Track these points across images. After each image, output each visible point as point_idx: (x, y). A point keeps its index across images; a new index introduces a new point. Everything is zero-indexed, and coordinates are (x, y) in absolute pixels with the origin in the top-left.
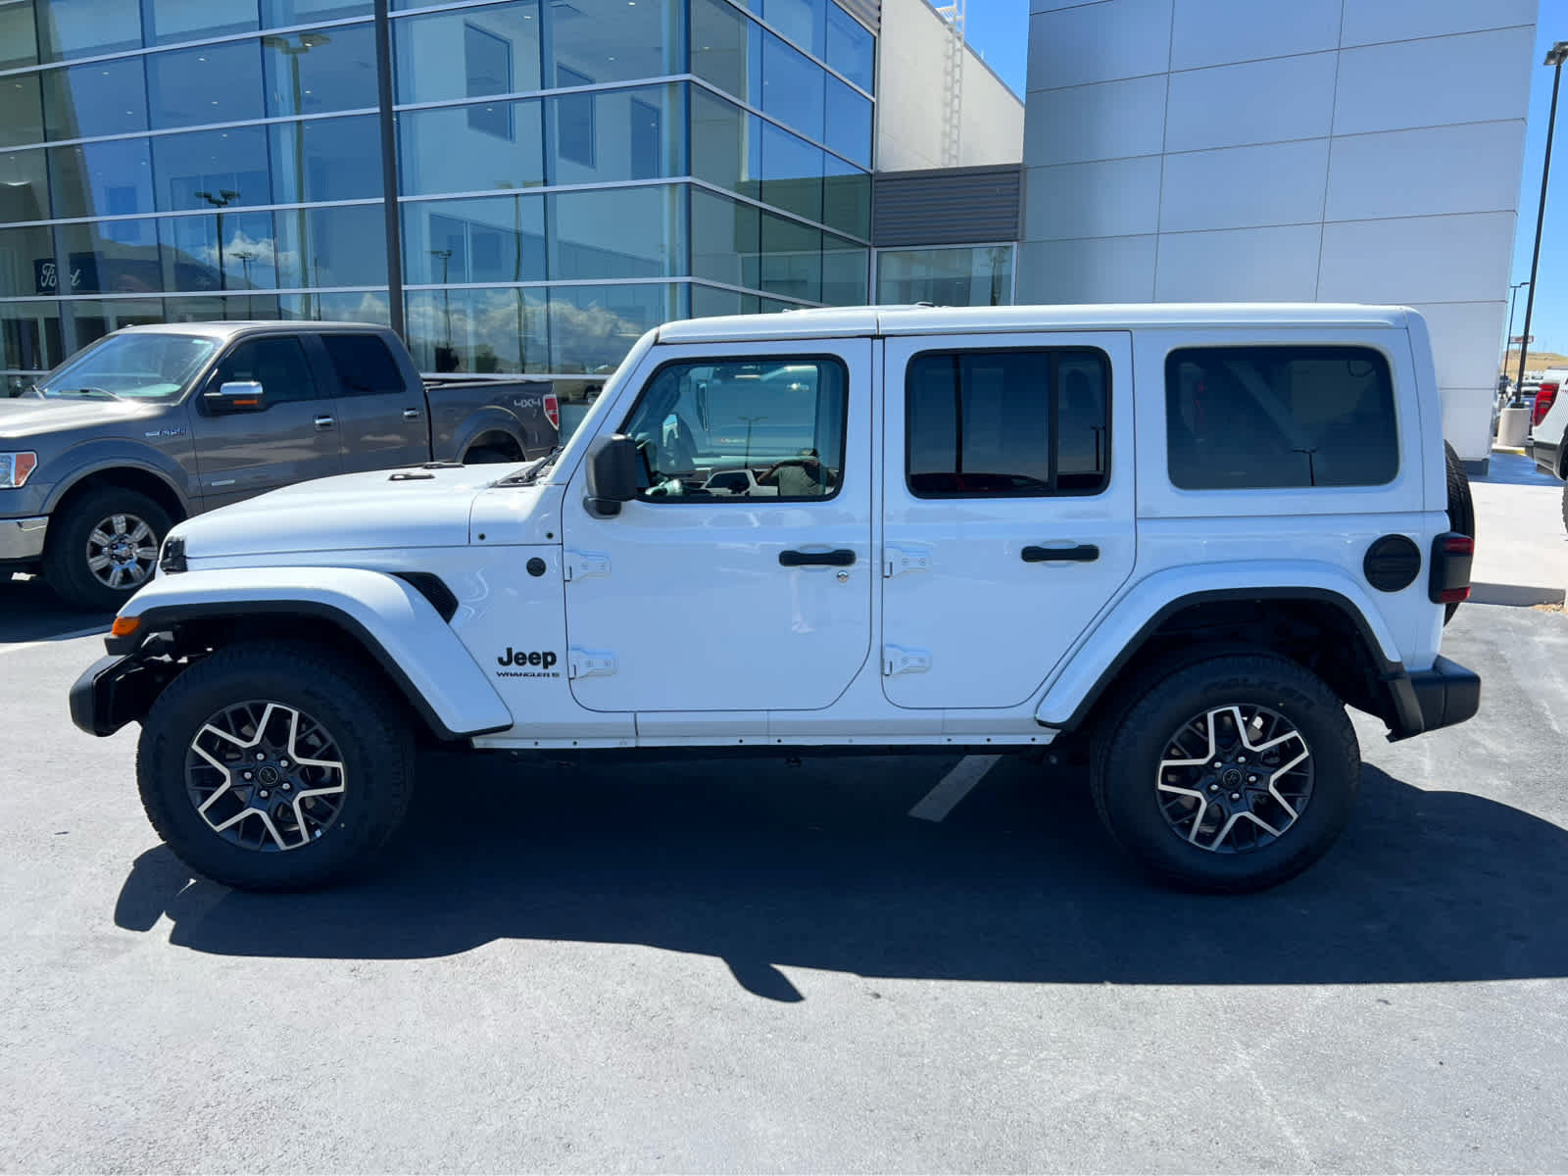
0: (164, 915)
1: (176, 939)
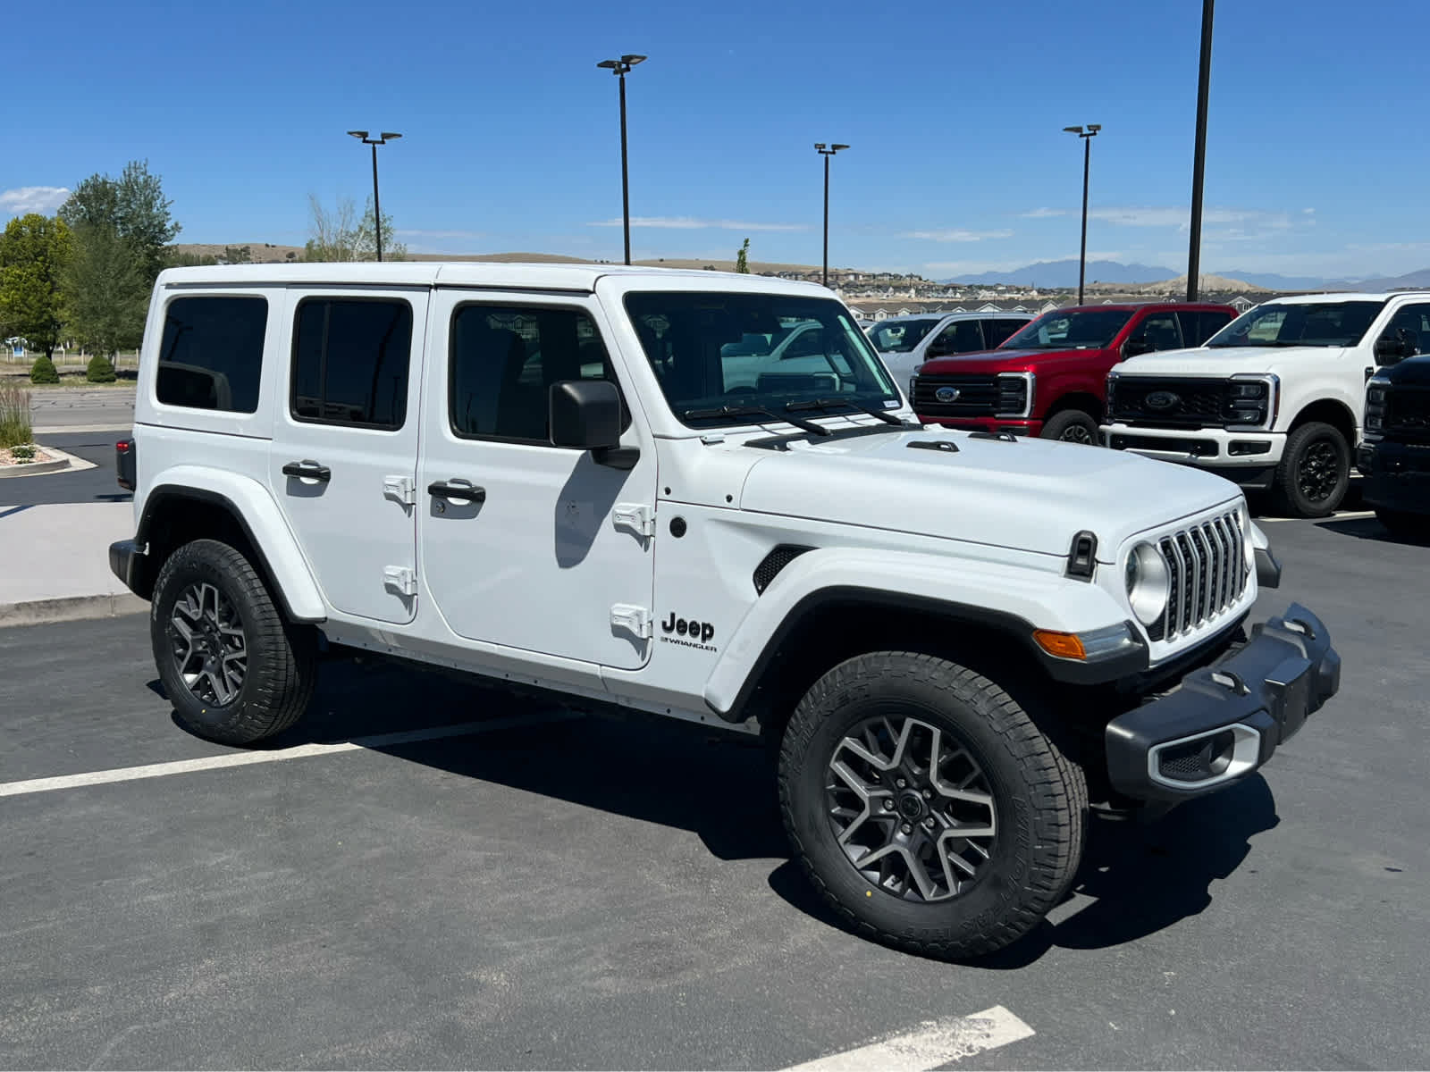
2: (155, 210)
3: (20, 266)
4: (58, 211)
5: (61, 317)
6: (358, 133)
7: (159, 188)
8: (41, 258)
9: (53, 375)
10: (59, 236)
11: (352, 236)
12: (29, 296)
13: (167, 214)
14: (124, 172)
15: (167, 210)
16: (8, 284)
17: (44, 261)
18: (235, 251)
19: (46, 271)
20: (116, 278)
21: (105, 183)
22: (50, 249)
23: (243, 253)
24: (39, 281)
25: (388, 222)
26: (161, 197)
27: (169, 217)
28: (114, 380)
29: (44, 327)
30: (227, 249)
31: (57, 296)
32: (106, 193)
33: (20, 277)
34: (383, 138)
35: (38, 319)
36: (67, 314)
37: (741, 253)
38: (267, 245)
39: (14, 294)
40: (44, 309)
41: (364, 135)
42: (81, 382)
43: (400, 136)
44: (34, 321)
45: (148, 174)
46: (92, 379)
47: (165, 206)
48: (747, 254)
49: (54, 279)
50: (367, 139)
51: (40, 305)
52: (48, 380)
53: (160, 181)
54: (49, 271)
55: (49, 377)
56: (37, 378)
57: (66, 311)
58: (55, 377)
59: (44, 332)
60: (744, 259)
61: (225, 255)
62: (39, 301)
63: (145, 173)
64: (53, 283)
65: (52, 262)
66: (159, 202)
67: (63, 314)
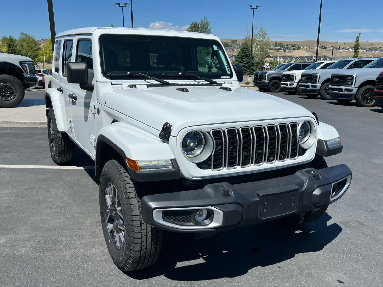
0: (328, 225)
1: (330, 218)
2: (208, 30)
6: (249, 6)
7: (209, 24)
11: (256, 36)
13: (210, 31)
14: (202, 20)
15: (211, 30)
18: (234, 41)
21: (197, 23)
23: (236, 41)
25: (266, 32)
26: (210, 26)
27: (211, 31)
30: (232, 40)
32: (197, 26)
34: (256, 7)
37: (358, 37)
38: (242, 39)
41: (251, 6)
43: (261, 6)
45: (207, 20)
47: (210, 29)
48: (359, 38)
50: (252, 7)
53: (210, 22)
60: (358, 39)
61: (231, 42)
63: (206, 20)
66: (209, 28)
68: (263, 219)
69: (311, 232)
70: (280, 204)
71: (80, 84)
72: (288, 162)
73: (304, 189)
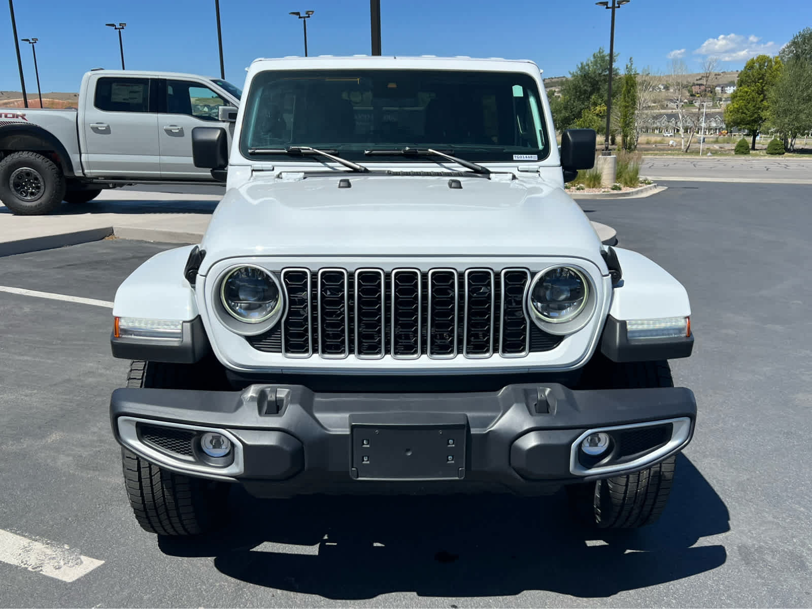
3: (748, 86)
4: (779, 52)
5: (765, 115)
8: (761, 81)
9: (747, 149)
10: (774, 67)
12: (749, 103)
16: (739, 97)
17: (762, 83)
19: (762, 89)
20: (802, 91)
22: (767, 75)
24: (757, 94)
28: (784, 154)
29: (755, 121)
31: (765, 103)
33: (747, 92)
35: (751, 116)
36: (768, 114)
39: (741, 103)
40: (755, 111)
42: (762, 154)
44: (749, 118)
46: (768, 152)
49: (766, 93)
51: (754, 108)
52: (743, 152)
54: (764, 88)
55: (744, 151)
56: (738, 151)
57: (768, 112)
58: (748, 150)
59: (753, 124)
62: (754, 106)
64: (765, 96)
65: (766, 84)
67: (766, 114)
68: (360, 479)
69: (628, 551)
70: (409, 454)
71: (211, 169)
72: (495, 361)
73: (491, 428)
